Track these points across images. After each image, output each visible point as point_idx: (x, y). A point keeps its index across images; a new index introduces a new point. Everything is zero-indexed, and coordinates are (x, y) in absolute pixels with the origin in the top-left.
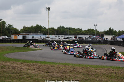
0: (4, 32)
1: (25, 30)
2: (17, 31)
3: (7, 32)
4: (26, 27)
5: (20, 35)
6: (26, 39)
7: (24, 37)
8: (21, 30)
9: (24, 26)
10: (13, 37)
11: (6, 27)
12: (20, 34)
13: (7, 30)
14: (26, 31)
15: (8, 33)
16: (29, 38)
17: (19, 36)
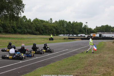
0: (82, 31)
1: (97, 30)
3: (84, 31)
4: (98, 27)
8: (94, 29)
9: (97, 26)
11: (83, 27)
13: (84, 30)
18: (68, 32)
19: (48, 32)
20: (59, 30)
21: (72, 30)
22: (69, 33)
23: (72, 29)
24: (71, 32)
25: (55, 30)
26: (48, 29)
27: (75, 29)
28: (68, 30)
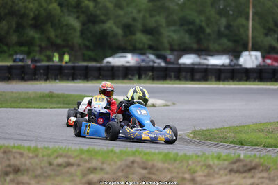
18: (187, 39)
19: (14, 38)
20: (111, 26)
22: (199, 41)
24: (220, 35)
25: (76, 24)
26: (12, 13)
28: (192, 23)
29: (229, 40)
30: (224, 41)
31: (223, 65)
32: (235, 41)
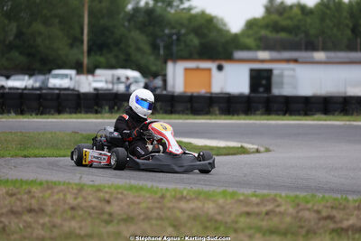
0: (117, 43)
1: (276, 27)
2: (213, 35)
5: (228, 66)
6: (276, 91)
7: (261, 79)
10: (178, 77)
12: (229, 58)
13: (142, 28)
14: (283, 35)
15: (147, 48)
16: (295, 87)
17: (220, 68)
21: (20, 34)
23: (13, 27)
27: (46, 22)
29: (21, 53)
30: (15, 54)
31: (25, 88)
32: (29, 55)
